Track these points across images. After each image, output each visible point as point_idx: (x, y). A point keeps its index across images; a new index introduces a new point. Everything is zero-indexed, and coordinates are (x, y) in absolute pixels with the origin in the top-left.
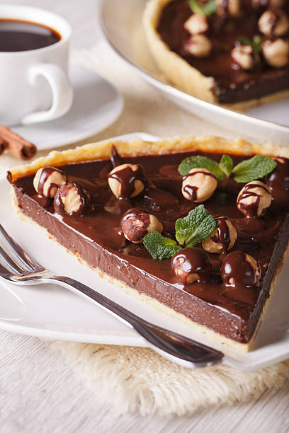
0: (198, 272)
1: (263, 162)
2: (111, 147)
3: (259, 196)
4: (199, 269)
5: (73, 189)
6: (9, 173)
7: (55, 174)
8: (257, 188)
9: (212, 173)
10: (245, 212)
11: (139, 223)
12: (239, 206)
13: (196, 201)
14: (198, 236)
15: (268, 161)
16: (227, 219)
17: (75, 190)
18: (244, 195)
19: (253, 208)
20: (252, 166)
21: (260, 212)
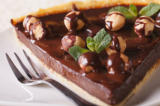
0: (91, 65)
1: (154, 7)
2: (72, 4)
3: (145, 24)
4: (92, 63)
5: (39, 25)
6: (12, 20)
7: (32, 18)
8: (144, 19)
9: (122, 14)
10: (138, 34)
11: (70, 41)
12: (135, 31)
13: (112, 30)
14: (101, 46)
15: (157, 6)
16: (118, 36)
17: (40, 26)
18: (137, 24)
19: (142, 31)
20: (148, 9)
21: (146, 33)
